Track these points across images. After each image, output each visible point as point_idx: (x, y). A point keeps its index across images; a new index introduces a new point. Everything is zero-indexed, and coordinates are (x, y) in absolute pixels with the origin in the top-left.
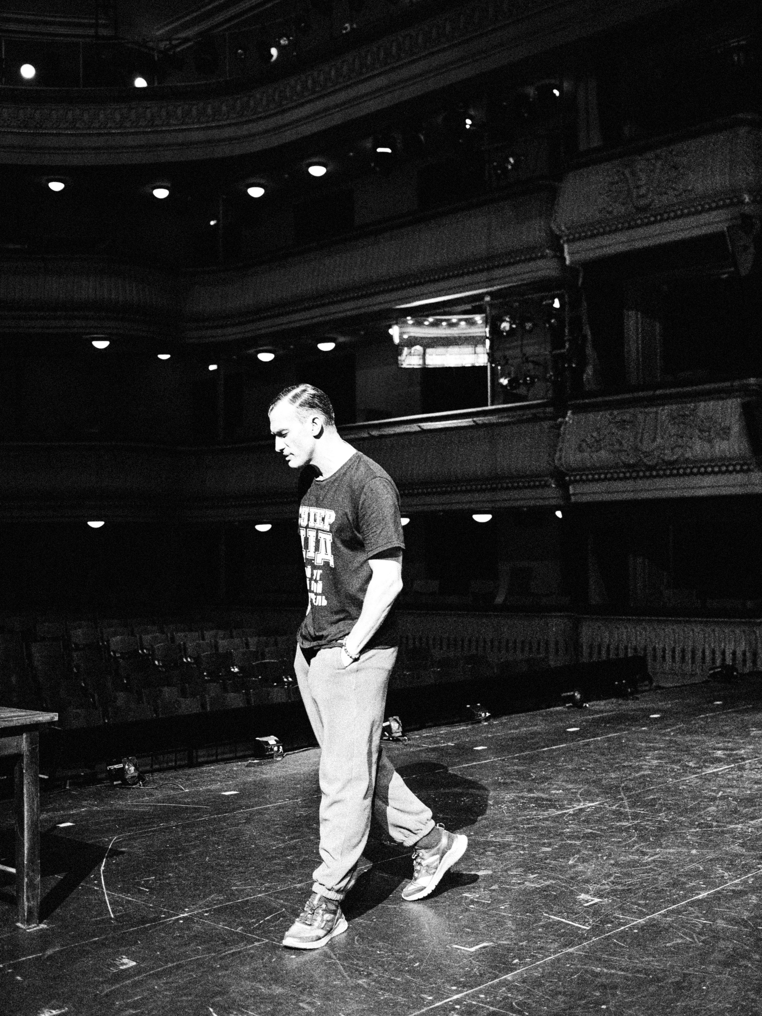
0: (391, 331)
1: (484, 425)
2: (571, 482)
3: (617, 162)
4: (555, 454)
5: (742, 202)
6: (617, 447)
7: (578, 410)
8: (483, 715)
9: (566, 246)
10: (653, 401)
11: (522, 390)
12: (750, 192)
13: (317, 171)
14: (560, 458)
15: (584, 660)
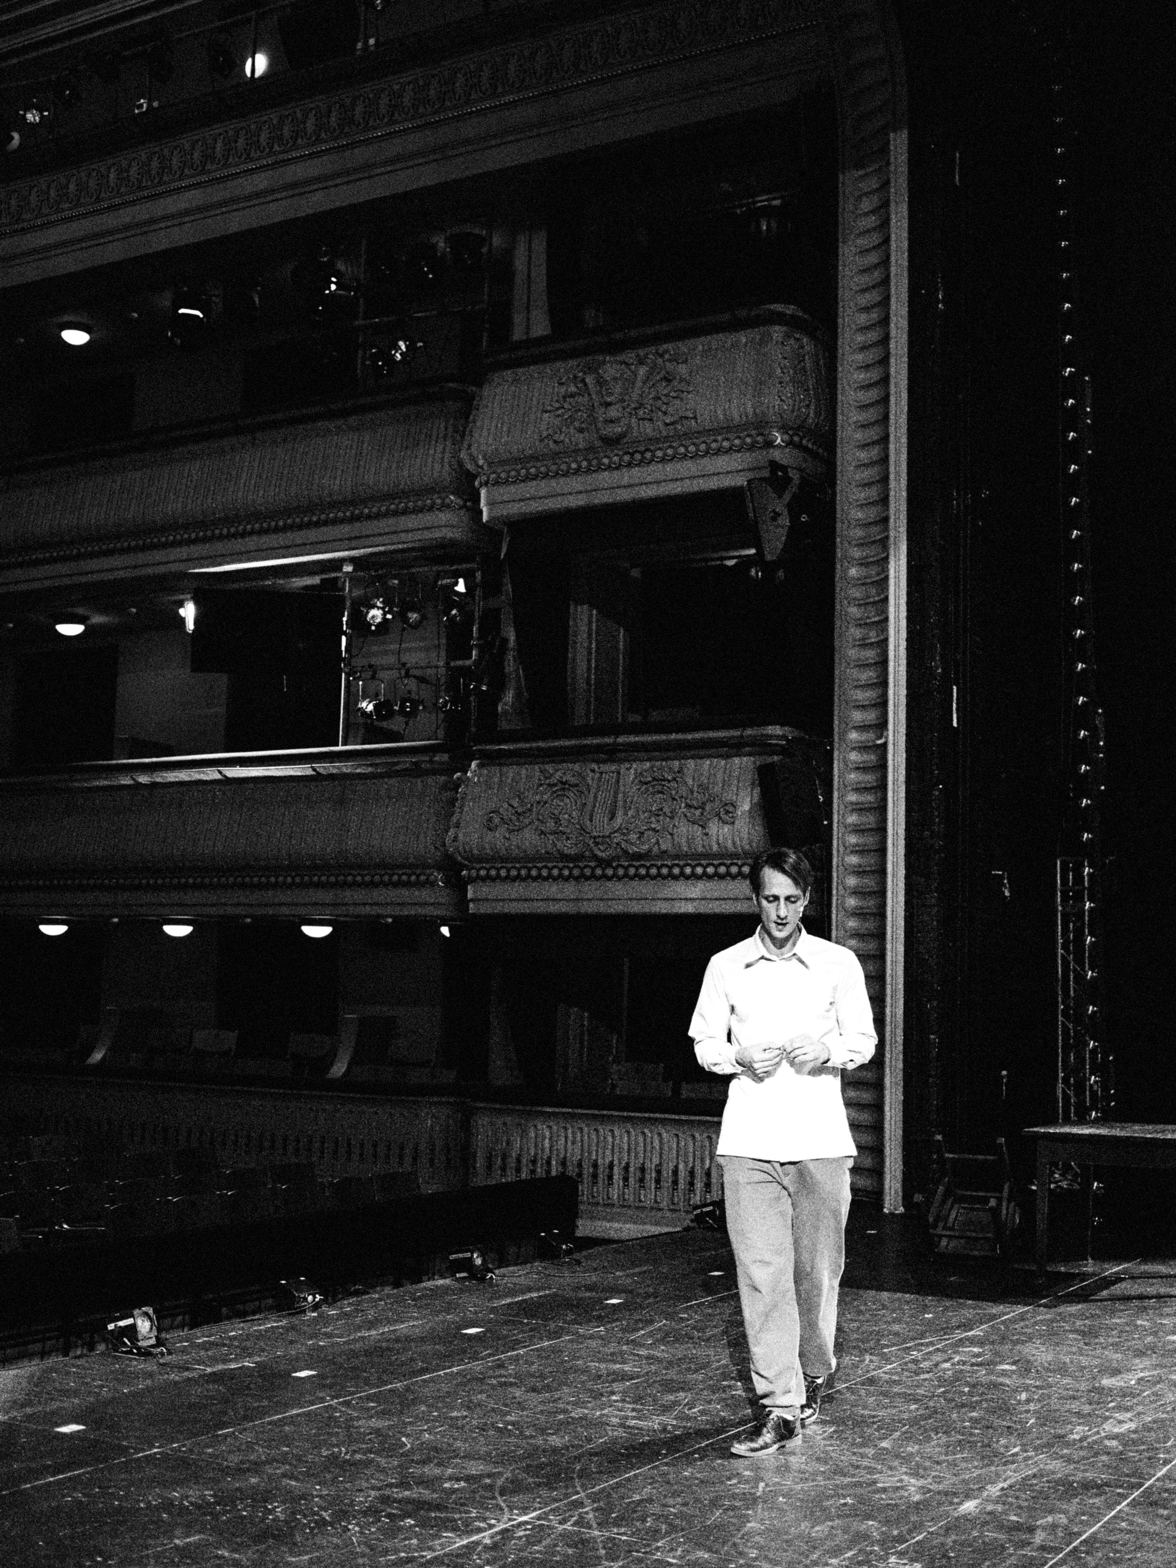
0: (182, 612)
1: (331, 777)
2: (472, 880)
3: (572, 363)
4: (447, 831)
5: (769, 444)
6: (551, 824)
7: (489, 759)
8: (310, 1298)
9: (483, 492)
10: (612, 754)
11: (396, 724)
12: (784, 429)
13: (75, 337)
14: (455, 839)
15: (479, 1181)
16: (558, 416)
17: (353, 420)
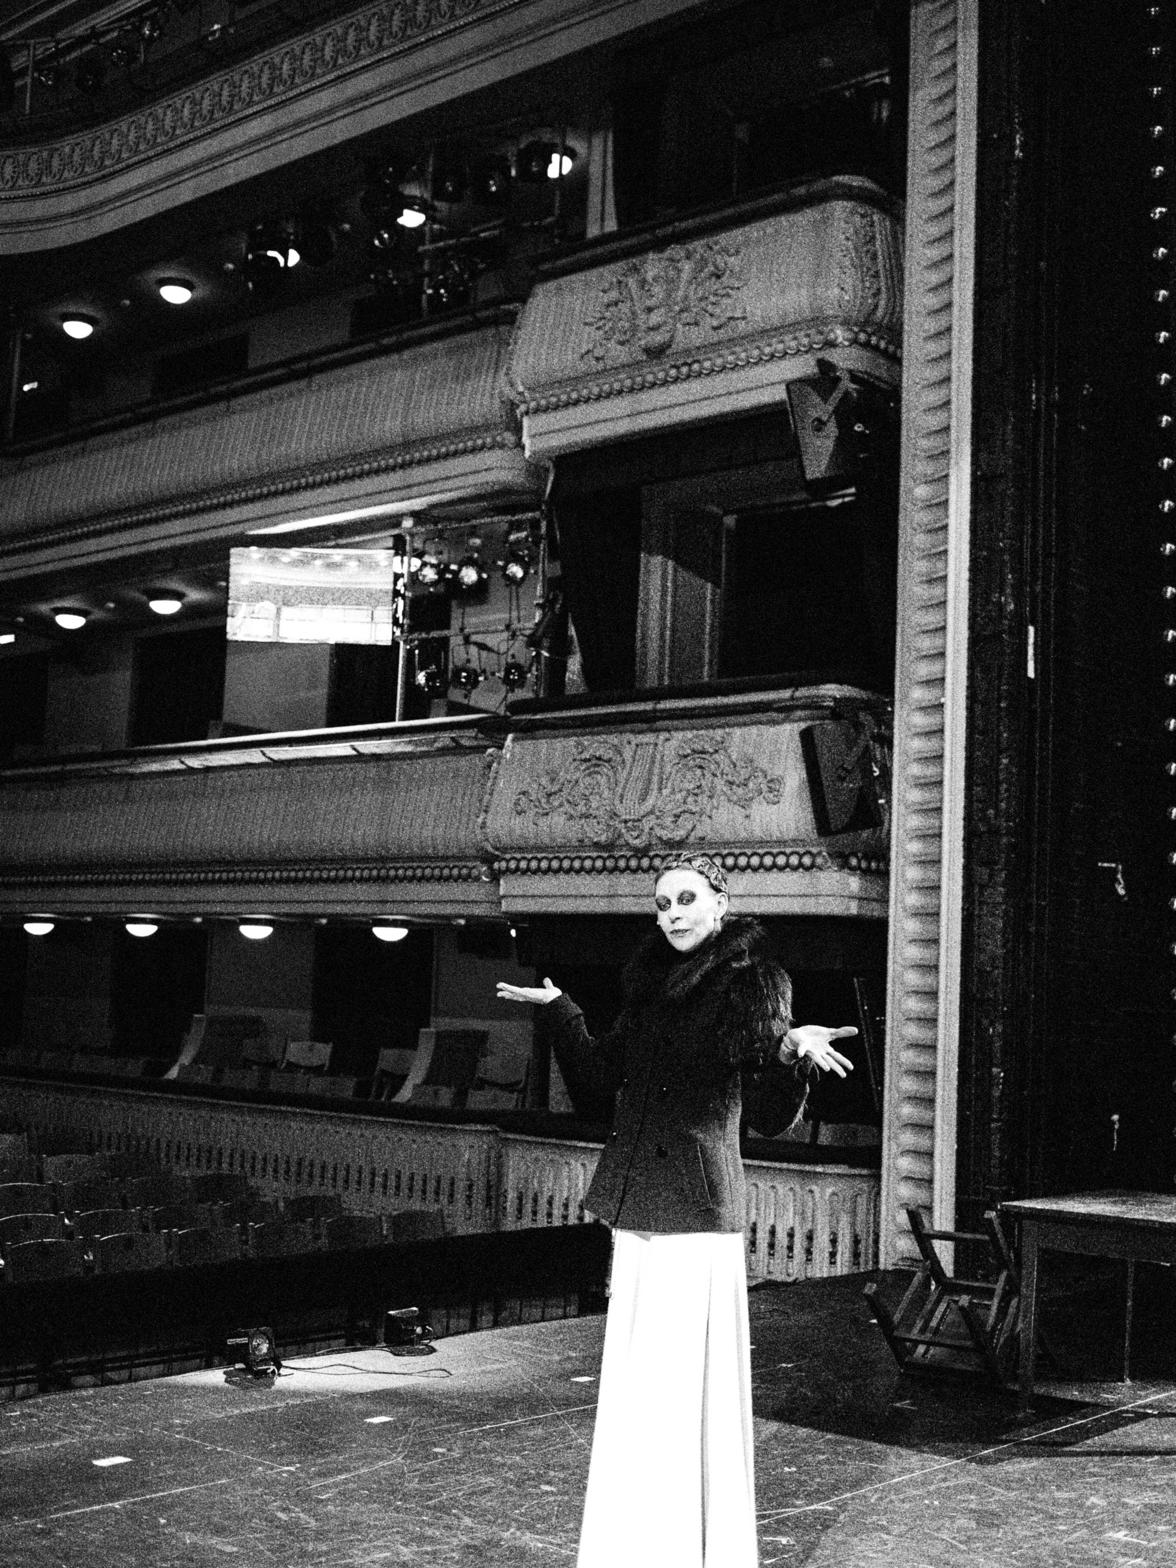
1: (369, 757)
2: (503, 873)
3: (619, 266)
5: (829, 344)
7: (526, 732)
9: (525, 423)
10: (650, 723)
12: (846, 323)
13: (176, 295)
14: (485, 825)
15: (510, 1225)
16: (598, 328)
17: (406, 355)
